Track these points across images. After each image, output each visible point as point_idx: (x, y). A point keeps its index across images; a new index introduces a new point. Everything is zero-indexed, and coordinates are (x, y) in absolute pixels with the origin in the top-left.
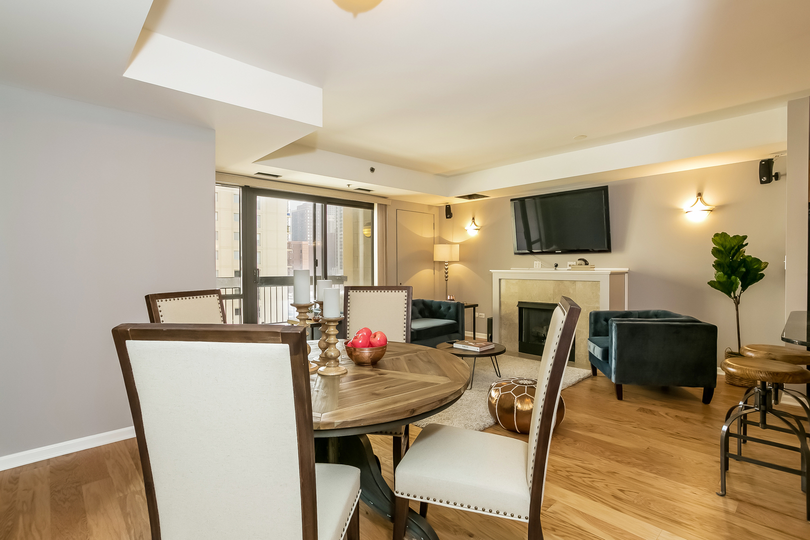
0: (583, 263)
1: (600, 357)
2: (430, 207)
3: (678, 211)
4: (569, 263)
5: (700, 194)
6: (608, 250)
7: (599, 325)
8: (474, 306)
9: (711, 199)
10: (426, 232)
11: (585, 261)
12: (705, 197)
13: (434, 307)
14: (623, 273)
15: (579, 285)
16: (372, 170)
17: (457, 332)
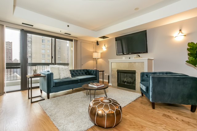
0: (138, 56)
1: (145, 90)
2: (92, 42)
3: (172, 37)
4: (134, 57)
5: (180, 30)
6: (147, 52)
7: (144, 77)
8: (103, 71)
9: (185, 31)
10: (91, 50)
11: (139, 55)
12: (183, 31)
13: (90, 71)
14: (152, 60)
15: (137, 64)
16: (68, 26)
17: (96, 80)
